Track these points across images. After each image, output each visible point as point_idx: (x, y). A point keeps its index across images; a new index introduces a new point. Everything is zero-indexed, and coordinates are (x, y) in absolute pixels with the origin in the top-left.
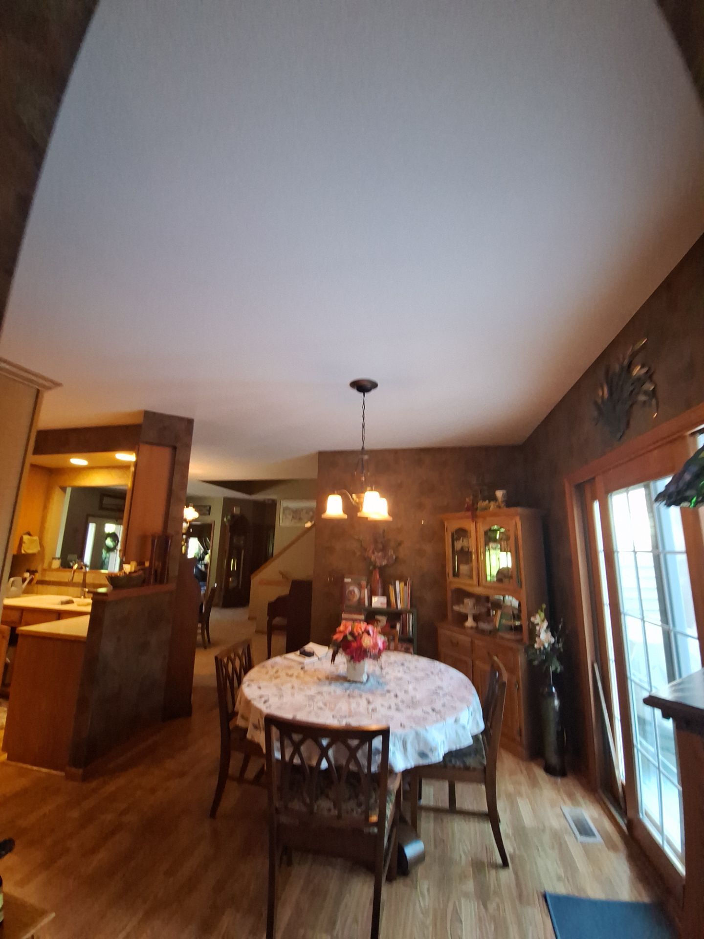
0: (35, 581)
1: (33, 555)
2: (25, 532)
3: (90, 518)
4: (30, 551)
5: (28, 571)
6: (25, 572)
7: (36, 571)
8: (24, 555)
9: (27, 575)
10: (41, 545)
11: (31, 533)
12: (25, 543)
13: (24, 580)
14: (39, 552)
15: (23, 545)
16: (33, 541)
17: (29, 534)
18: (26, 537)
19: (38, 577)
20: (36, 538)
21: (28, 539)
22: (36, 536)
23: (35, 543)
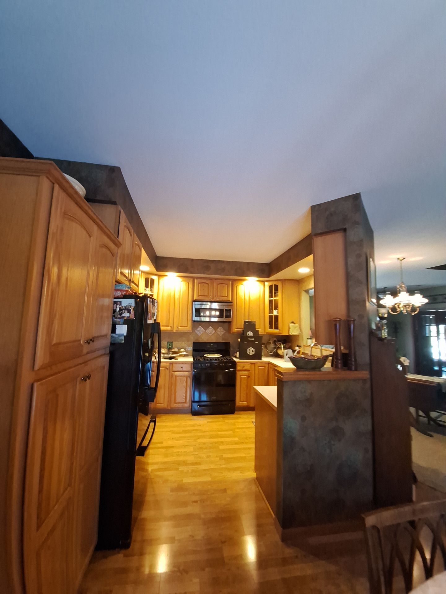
1: (297, 336)
2: (291, 321)
4: (294, 334)
5: (298, 346)
7: (301, 346)
8: (291, 335)
10: (301, 330)
11: (295, 322)
14: (300, 334)
15: (290, 329)
16: (296, 327)
17: (293, 322)
18: (291, 325)
19: (302, 350)
21: (292, 326)
22: (297, 324)
23: (296, 329)
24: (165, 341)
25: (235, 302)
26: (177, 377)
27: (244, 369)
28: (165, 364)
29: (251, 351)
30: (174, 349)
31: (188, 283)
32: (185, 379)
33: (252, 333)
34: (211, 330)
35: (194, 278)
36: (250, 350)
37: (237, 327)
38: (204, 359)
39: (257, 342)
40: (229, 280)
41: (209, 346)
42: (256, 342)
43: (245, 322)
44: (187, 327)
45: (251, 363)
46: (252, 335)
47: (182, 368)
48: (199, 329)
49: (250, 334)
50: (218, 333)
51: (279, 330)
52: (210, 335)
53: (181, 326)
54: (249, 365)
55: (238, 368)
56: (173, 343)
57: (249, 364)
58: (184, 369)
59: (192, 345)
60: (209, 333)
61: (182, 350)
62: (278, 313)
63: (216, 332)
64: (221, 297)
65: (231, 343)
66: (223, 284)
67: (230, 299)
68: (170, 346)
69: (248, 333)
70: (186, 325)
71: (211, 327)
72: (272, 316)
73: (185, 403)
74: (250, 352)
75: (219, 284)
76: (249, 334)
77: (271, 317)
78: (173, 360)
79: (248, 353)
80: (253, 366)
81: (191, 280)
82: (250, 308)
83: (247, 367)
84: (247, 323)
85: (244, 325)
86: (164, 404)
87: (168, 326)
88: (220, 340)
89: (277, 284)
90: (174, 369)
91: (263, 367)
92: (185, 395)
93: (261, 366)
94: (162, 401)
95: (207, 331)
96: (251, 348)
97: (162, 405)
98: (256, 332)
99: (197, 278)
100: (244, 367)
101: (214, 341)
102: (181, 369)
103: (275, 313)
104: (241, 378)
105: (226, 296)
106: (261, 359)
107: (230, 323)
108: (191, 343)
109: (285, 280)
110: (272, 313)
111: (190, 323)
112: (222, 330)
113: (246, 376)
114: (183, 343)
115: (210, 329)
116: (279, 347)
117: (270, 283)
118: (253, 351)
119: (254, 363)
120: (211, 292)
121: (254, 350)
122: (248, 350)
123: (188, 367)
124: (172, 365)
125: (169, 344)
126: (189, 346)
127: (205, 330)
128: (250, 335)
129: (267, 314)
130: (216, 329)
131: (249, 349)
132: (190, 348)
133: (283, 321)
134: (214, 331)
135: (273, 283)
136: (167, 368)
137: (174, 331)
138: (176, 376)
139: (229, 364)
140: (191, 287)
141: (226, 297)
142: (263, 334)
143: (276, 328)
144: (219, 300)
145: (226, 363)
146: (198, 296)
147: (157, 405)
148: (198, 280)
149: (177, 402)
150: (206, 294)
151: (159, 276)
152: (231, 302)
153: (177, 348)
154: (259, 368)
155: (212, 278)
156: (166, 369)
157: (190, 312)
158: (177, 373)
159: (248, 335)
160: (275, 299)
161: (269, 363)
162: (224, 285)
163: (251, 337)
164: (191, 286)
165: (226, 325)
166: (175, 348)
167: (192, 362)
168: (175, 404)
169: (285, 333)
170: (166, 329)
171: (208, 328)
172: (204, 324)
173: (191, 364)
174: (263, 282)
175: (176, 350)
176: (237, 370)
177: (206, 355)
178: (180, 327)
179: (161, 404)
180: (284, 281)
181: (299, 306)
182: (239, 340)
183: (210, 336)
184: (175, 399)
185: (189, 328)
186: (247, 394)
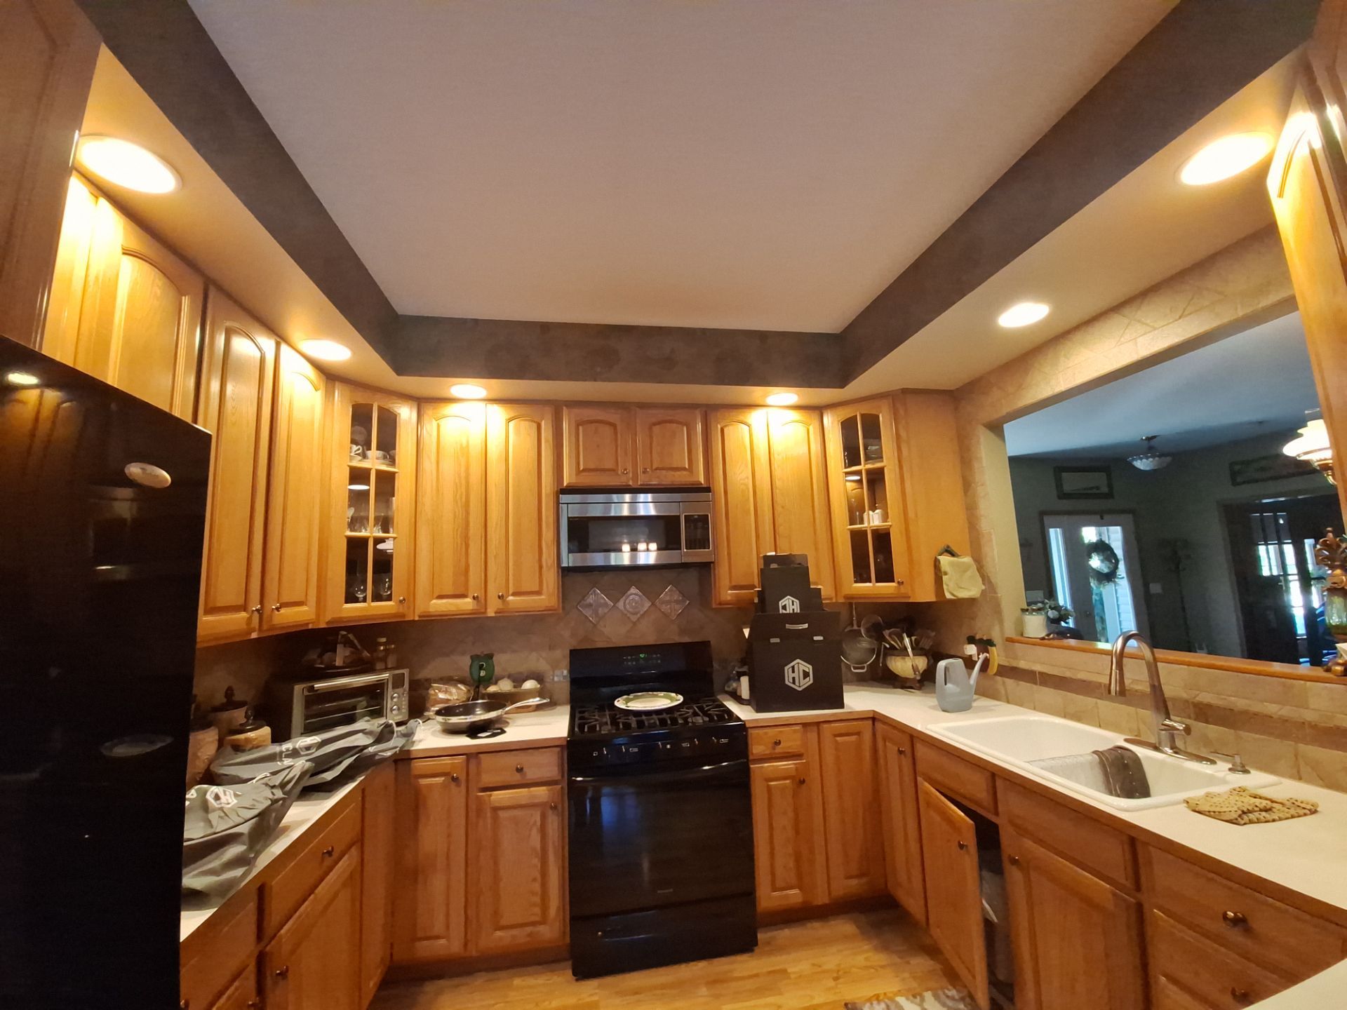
0: (993, 668)
1: (972, 601)
2: (942, 546)
3: (1047, 519)
4: (963, 594)
5: (971, 640)
6: (964, 644)
7: (990, 643)
8: (950, 601)
9: (971, 650)
10: (985, 578)
11: (955, 549)
12: (946, 574)
13: (969, 663)
14: (983, 592)
15: (945, 578)
16: (964, 569)
17: (949, 551)
18: (945, 560)
19: (997, 656)
20: (967, 560)
21: (952, 564)
22: (966, 555)
23: (969, 573)
24: (463, 653)
25: (719, 485)
26: (502, 814)
27: (779, 749)
28: (447, 760)
29: (799, 673)
30: (496, 683)
31: (535, 426)
32: (537, 816)
33: (797, 602)
34: (637, 598)
35: (557, 407)
36: (793, 672)
37: (734, 584)
38: (614, 722)
39: (821, 638)
40: (693, 406)
41: (632, 660)
42: (816, 638)
43: (768, 560)
44: (538, 593)
45: (806, 725)
46: (797, 610)
47: (520, 770)
48: (591, 599)
49: (790, 604)
50: (665, 608)
51: (898, 582)
52: (634, 618)
53: (514, 594)
54: (795, 731)
55: (757, 749)
56: (494, 658)
57: (797, 728)
58: (531, 774)
59: (566, 662)
60: (628, 611)
61: (529, 685)
62: (885, 517)
63: (653, 604)
64: (664, 472)
65: (712, 642)
66: (671, 422)
67: (702, 480)
68: (483, 673)
69: (781, 603)
70: (536, 589)
71: (633, 590)
72: (863, 533)
73: (543, 922)
74: (794, 678)
75: (655, 424)
76: (784, 607)
77: (858, 539)
78: (483, 740)
79: (788, 682)
80: (815, 735)
81: (548, 413)
82: (778, 509)
83: (791, 741)
84: (774, 566)
85: (762, 572)
86: (447, 937)
87: (464, 596)
88: (674, 637)
89: (874, 412)
90: (487, 779)
91: (853, 738)
92: (537, 887)
93: (843, 731)
94: (439, 927)
95: (620, 604)
96: (798, 661)
97: (443, 941)
98: (810, 598)
99: (573, 404)
100: (778, 743)
101: (651, 639)
102: (517, 778)
103: (874, 520)
104: (769, 789)
105: (684, 469)
106: (841, 704)
107: (706, 568)
108: (562, 656)
109: (905, 391)
110: (862, 522)
111: (551, 579)
112: (676, 596)
113: (788, 781)
114: (534, 655)
115: (631, 597)
116: (893, 647)
117: (846, 413)
118: (806, 675)
119: (818, 724)
120: (626, 454)
121: (809, 668)
122: (787, 669)
123: (549, 766)
124: (479, 764)
125: (476, 667)
126: (555, 666)
127: (616, 601)
128: (789, 610)
129: (842, 528)
130: (651, 594)
131: (793, 667)
132: (560, 677)
133: (909, 548)
134: (647, 604)
135: (857, 412)
136: (454, 779)
137: (491, 613)
138: (496, 809)
139: (718, 739)
140: (547, 441)
141: (685, 473)
142: (834, 601)
143: (886, 574)
144: (658, 485)
145: (703, 732)
146: (579, 472)
147: (419, 945)
148: (576, 411)
149: (504, 922)
150: (609, 464)
151: (422, 402)
152: (708, 490)
153: (509, 677)
154: (836, 741)
155: (629, 403)
156: (453, 785)
157: (548, 535)
158: (499, 796)
159: (781, 611)
160: (870, 466)
161: (874, 718)
162: (675, 425)
163: (793, 618)
164: (547, 433)
165: (692, 577)
166: (502, 678)
167: (565, 743)
168: (499, 933)
169: (925, 594)
170: (453, 608)
171: (624, 592)
172: (607, 578)
173: (558, 749)
174: (817, 410)
175: (505, 686)
176: (751, 757)
177: (620, 703)
178: (511, 598)
179: (438, 937)
180: (902, 397)
181: (967, 485)
182: (746, 632)
183: (634, 623)
184: (496, 914)
185: (547, 597)
186: (798, 858)
